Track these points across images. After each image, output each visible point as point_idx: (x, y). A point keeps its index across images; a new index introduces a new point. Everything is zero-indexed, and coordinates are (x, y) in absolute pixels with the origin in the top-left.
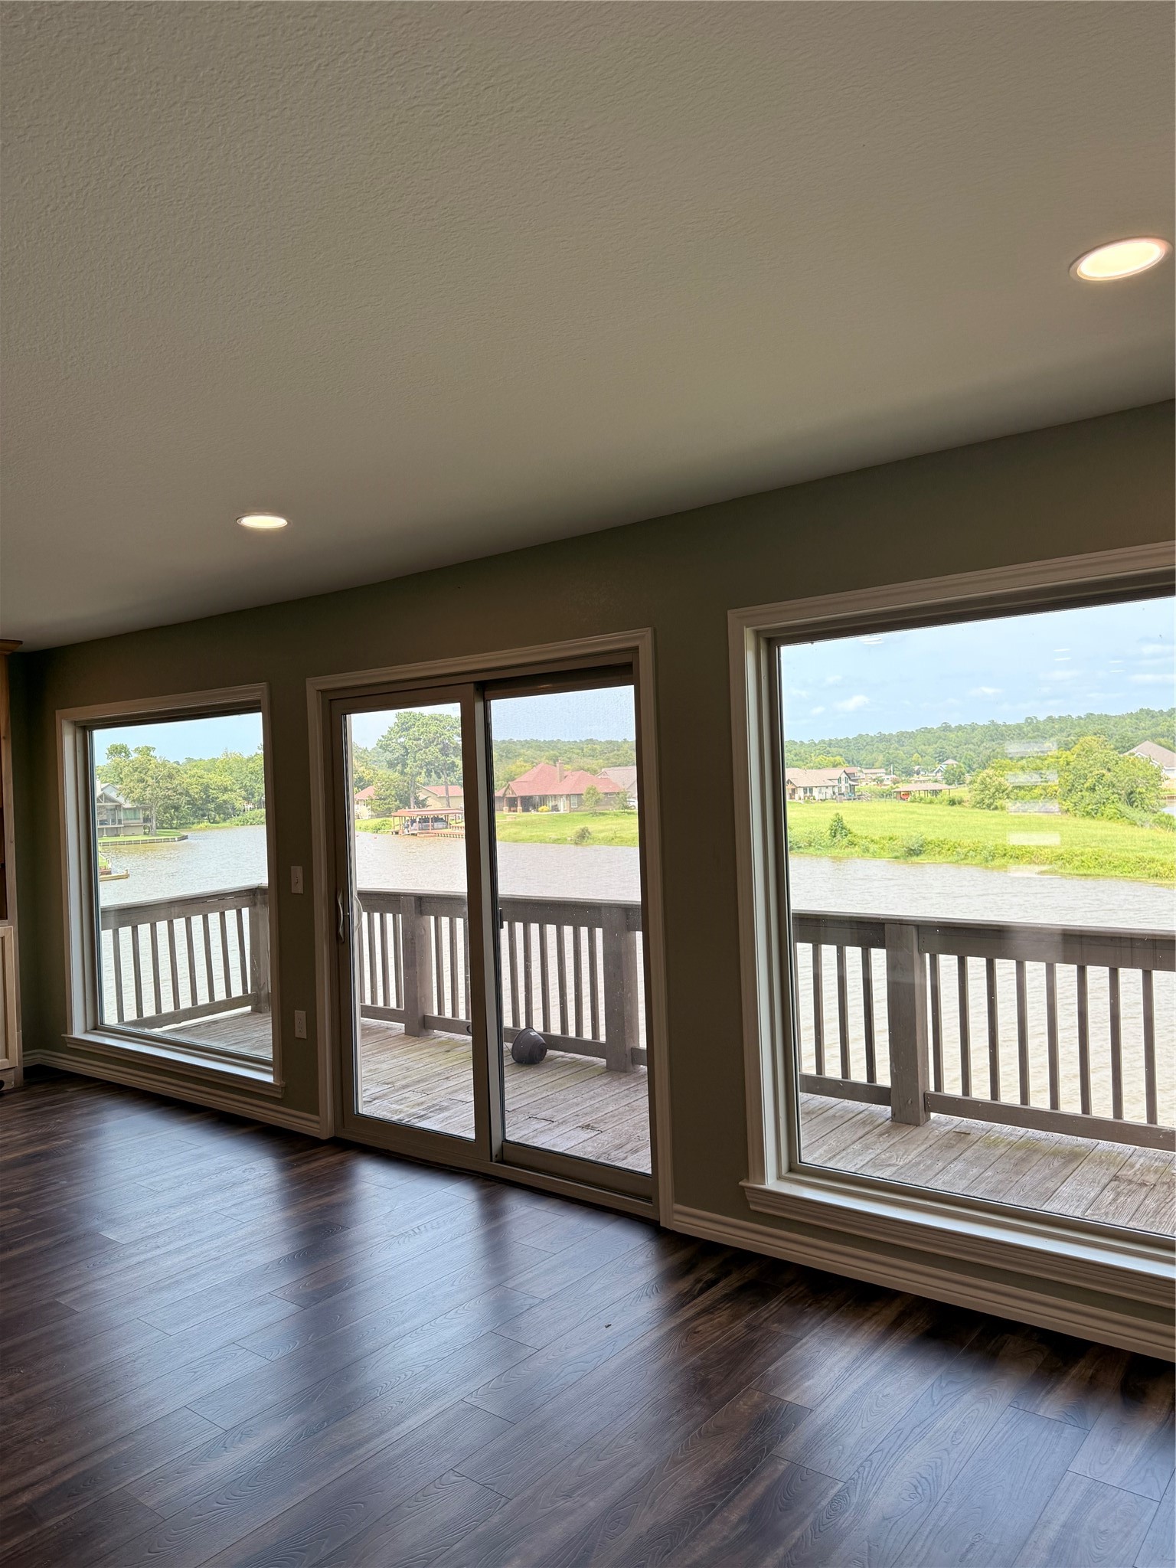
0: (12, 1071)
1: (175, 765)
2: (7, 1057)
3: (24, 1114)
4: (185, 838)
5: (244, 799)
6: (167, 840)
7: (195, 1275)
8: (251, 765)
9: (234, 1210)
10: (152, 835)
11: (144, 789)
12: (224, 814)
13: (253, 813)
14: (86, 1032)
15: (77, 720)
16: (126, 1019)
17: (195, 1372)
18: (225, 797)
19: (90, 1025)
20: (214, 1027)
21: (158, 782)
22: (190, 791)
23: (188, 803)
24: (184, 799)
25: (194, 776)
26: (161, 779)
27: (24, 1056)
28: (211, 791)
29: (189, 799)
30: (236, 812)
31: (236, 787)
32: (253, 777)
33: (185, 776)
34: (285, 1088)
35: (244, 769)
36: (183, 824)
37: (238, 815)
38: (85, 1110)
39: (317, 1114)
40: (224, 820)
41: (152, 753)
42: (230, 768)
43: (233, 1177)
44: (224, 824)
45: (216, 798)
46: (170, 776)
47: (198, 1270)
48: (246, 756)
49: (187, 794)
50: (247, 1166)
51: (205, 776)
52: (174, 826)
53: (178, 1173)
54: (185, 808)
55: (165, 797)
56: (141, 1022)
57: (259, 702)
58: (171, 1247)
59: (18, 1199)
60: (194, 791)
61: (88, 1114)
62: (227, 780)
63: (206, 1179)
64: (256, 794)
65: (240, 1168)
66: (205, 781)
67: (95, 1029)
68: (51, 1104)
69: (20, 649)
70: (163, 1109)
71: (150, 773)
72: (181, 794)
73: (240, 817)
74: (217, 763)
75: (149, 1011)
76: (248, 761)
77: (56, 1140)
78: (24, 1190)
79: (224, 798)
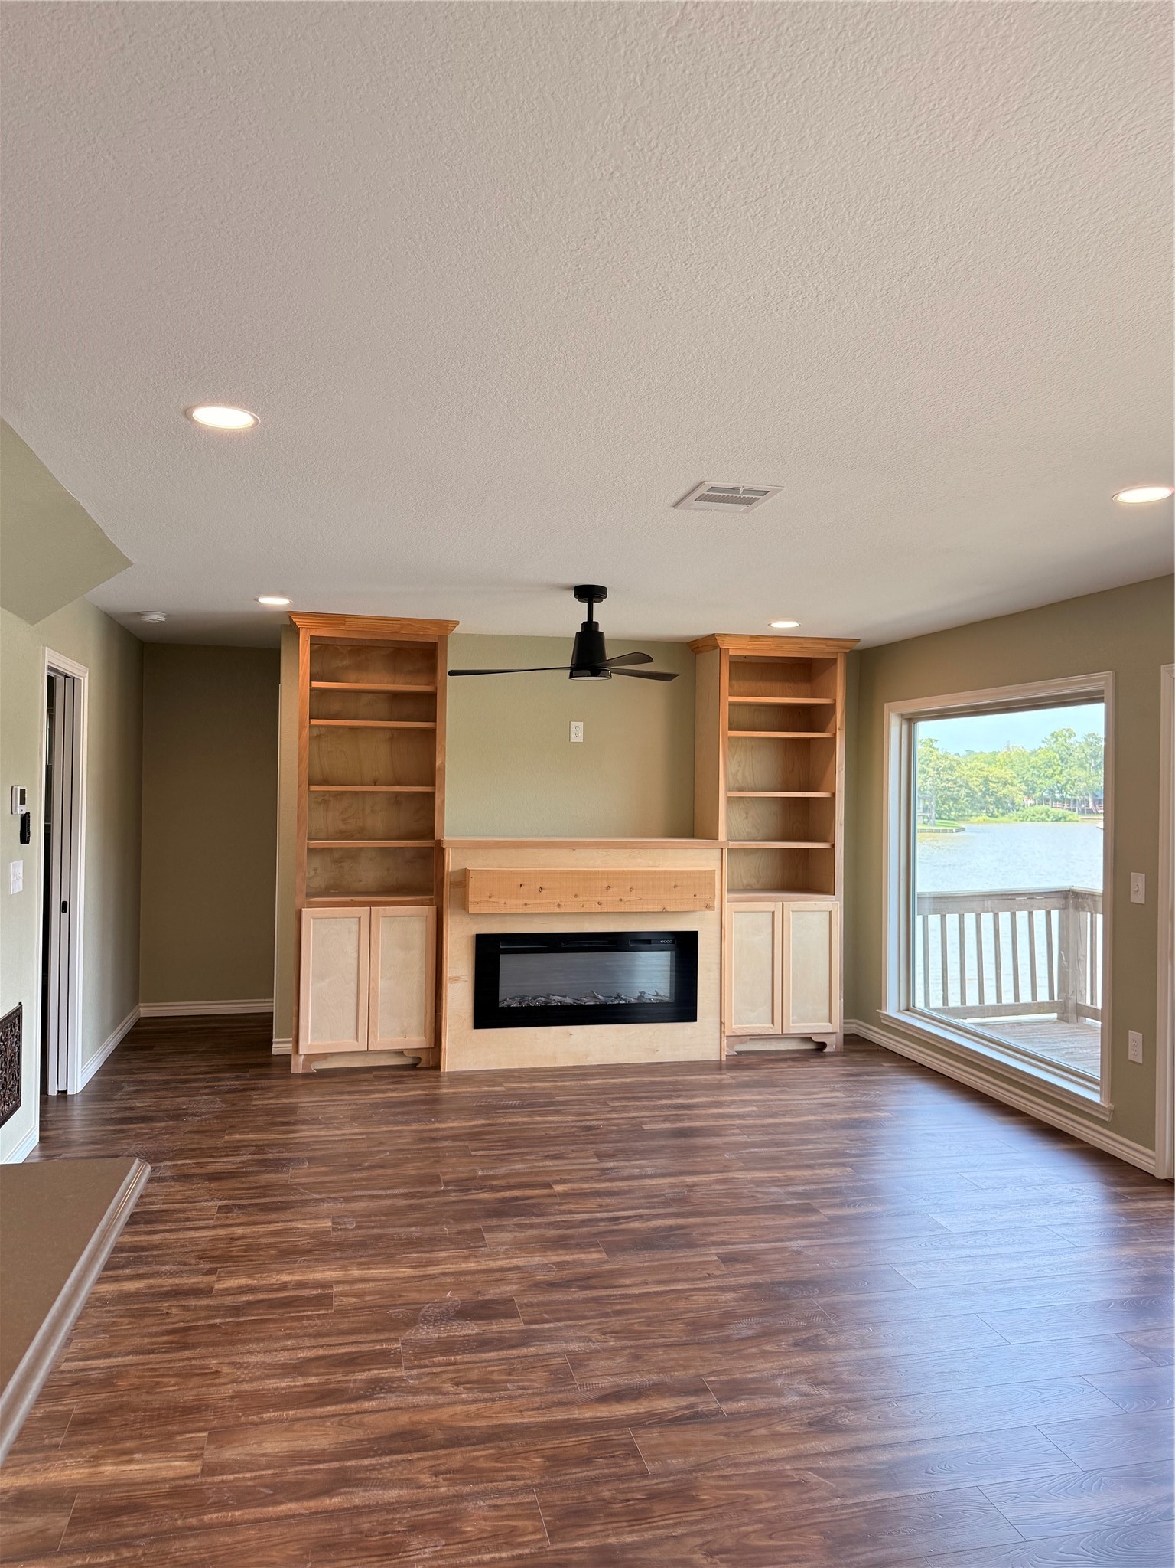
0: (834, 1036)
1: (956, 757)
2: (830, 1022)
3: (844, 1079)
4: (963, 830)
5: (1025, 794)
6: (945, 831)
7: (1029, 1288)
8: (1033, 759)
9: (1064, 1230)
10: (931, 825)
11: (925, 780)
12: (1003, 808)
13: (1032, 809)
14: (899, 1011)
15: (904, 712)
16: (932, 1006)
17: (1042, 1393)
18: (1005, 791)
19: (903, 1006)
20: (1018, 1028)
21: (939, 774)
22: (970, 784)
23: (968, 795)
24: (964, 791)
25: (974, 769)
26: (943, 770)
27: (844, 1023)
28: (991, 784)
29: (969, 791)
30: (1015, 807)
31: (1016, 781)
32: (1035, 772)
33: (965, 768)
34: (1114, 1112)
35: (1026, 763)
36: (961, 816)
37: (1018, 810)
38: (902, 1088)
39: (1153, 1149)
40: (1003, 814)
41: (934, 745)
42: (1011, 762)
43: (1060, 1194)
44: (1002, 819)
45: (997, 793)
46: (951, 768)
47: (1032, 1284)
48: (1028, 750)
49: (967, 786)
50: (1073, 1186)
51: (986, 769)
52: (952, 817)
53: (1000, 1174)
54: (964, 801)
55: (945, 788)
56: (946, 1009)
57: (1101, 692)
58: (1000, 1250)
59: (851, 1159)
60: (975, 783)
61: (905, 1092)
62: (1007, 773)
63: (1030, 1188)
64: (1038, 790)
65: (1066, 1186)
66: (985, 774)
67: (908, 1010)
68: (869, 1074)
69: (858, 646)
70: (977, 1104)
71: (932, 764)
72: (960, 786)
73: (1019, 813)
74: (999, 756)
75: (954, 1001)
76: (1031, 754)
77: (878, 1111)
78: (854, 1152)
79: (1003, 792)
